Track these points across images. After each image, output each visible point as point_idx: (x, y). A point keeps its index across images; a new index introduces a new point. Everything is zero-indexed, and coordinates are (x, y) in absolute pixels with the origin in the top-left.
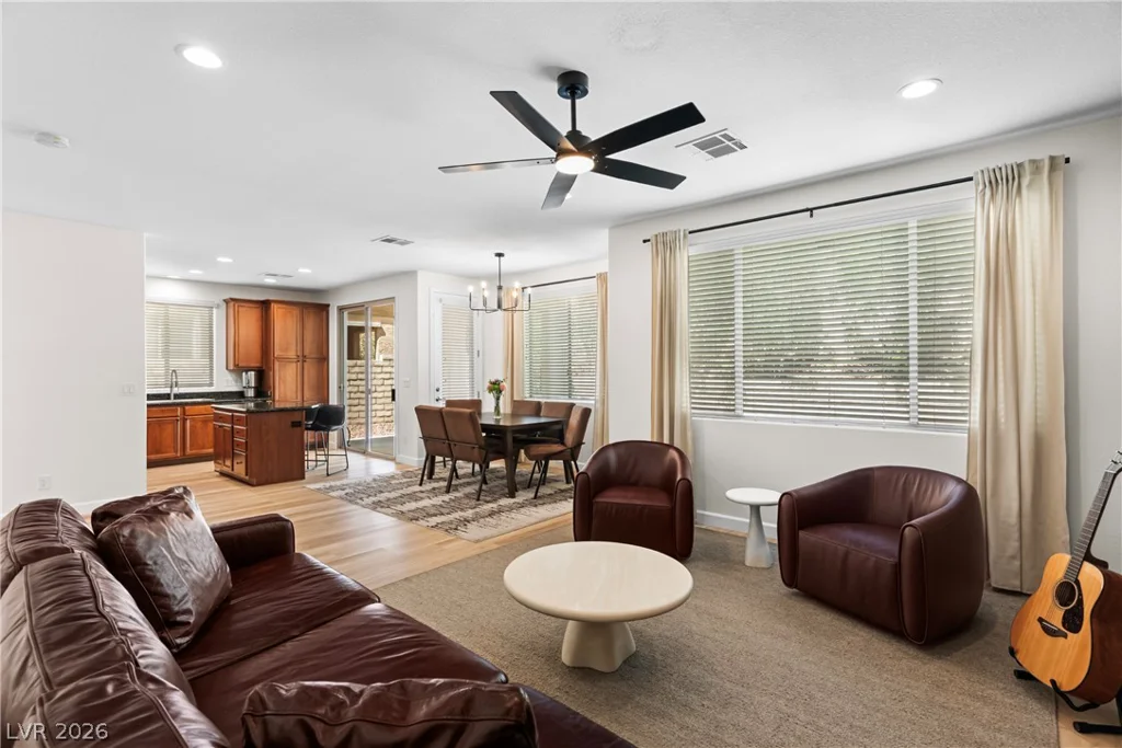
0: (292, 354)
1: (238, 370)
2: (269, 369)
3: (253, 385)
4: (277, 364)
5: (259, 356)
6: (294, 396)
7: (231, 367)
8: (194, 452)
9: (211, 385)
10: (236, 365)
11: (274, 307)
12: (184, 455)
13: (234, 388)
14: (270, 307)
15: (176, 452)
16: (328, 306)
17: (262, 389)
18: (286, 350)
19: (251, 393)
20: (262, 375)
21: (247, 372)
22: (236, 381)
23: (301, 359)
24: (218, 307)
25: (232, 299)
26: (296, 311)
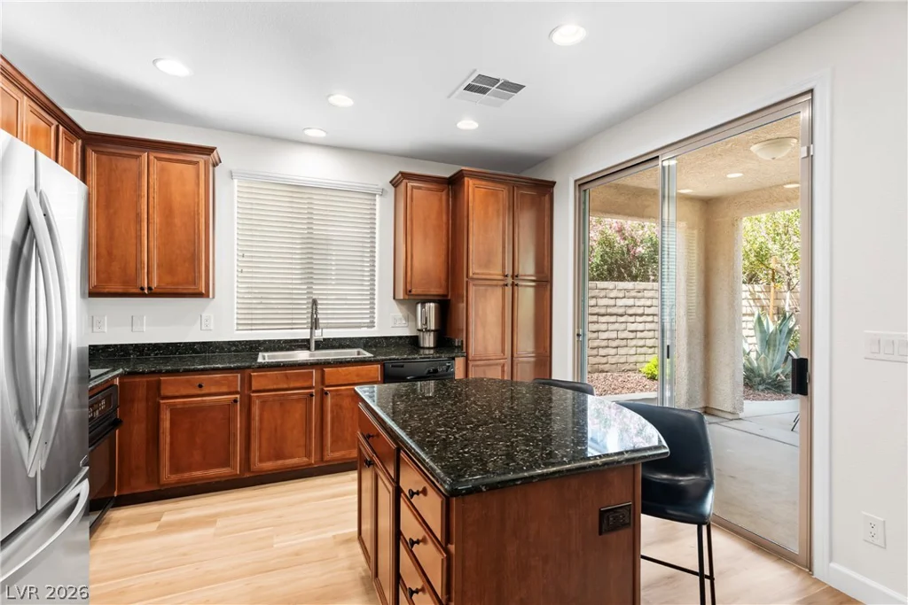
0: (496, 272)
1: (410, 299)
2: (459, 297)
3: (433, 328)
4: (472, 289)
5: (443, 276)
6: (499, 354)
7: (401, 295)
8: (337, 455)
9: (371, 325)
10: (408, 292)
11: (470, 183)
12: (322, 459)
13: (405, 332)
14: (462, 184)
15: (308, 455)
16: (553, 184)
17: (448, 336)
18: (488, 264)
19: (429, 341)
20: (447, 309)
21: (424, 303)
22: (407, 319)
23: (510, 280)
24: (383, 193)
25: (405, 176)
26: (503, 192)
